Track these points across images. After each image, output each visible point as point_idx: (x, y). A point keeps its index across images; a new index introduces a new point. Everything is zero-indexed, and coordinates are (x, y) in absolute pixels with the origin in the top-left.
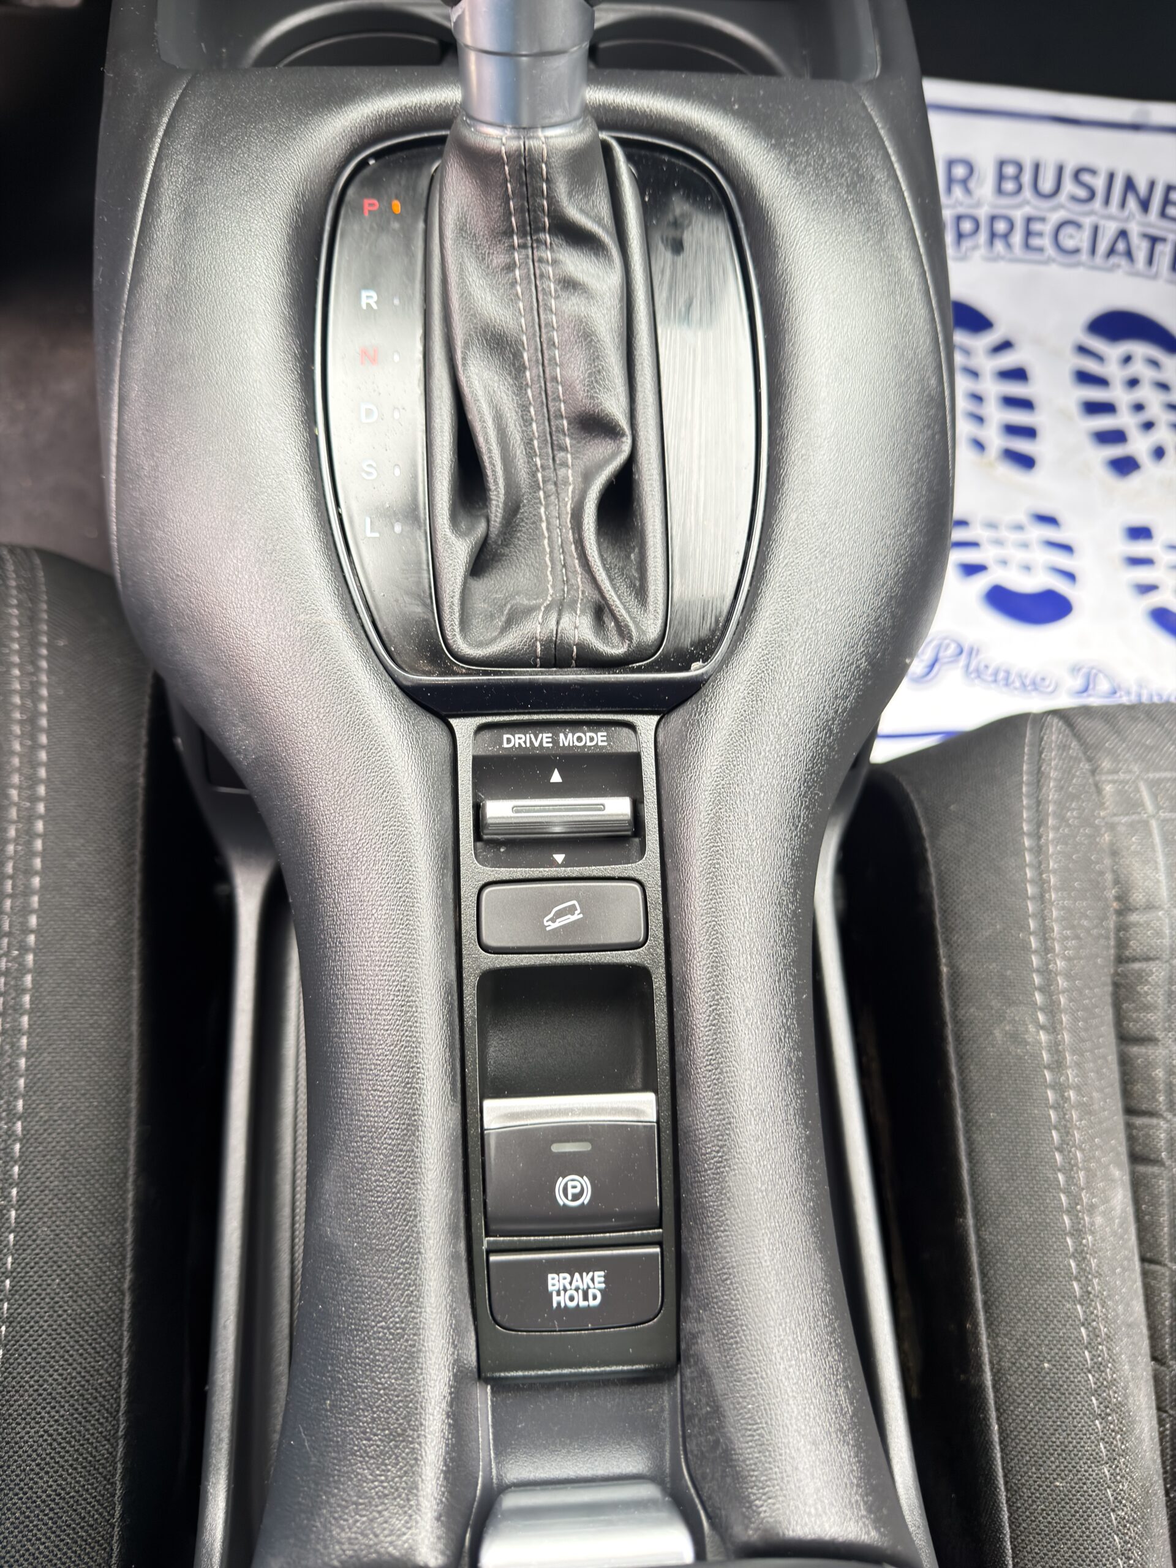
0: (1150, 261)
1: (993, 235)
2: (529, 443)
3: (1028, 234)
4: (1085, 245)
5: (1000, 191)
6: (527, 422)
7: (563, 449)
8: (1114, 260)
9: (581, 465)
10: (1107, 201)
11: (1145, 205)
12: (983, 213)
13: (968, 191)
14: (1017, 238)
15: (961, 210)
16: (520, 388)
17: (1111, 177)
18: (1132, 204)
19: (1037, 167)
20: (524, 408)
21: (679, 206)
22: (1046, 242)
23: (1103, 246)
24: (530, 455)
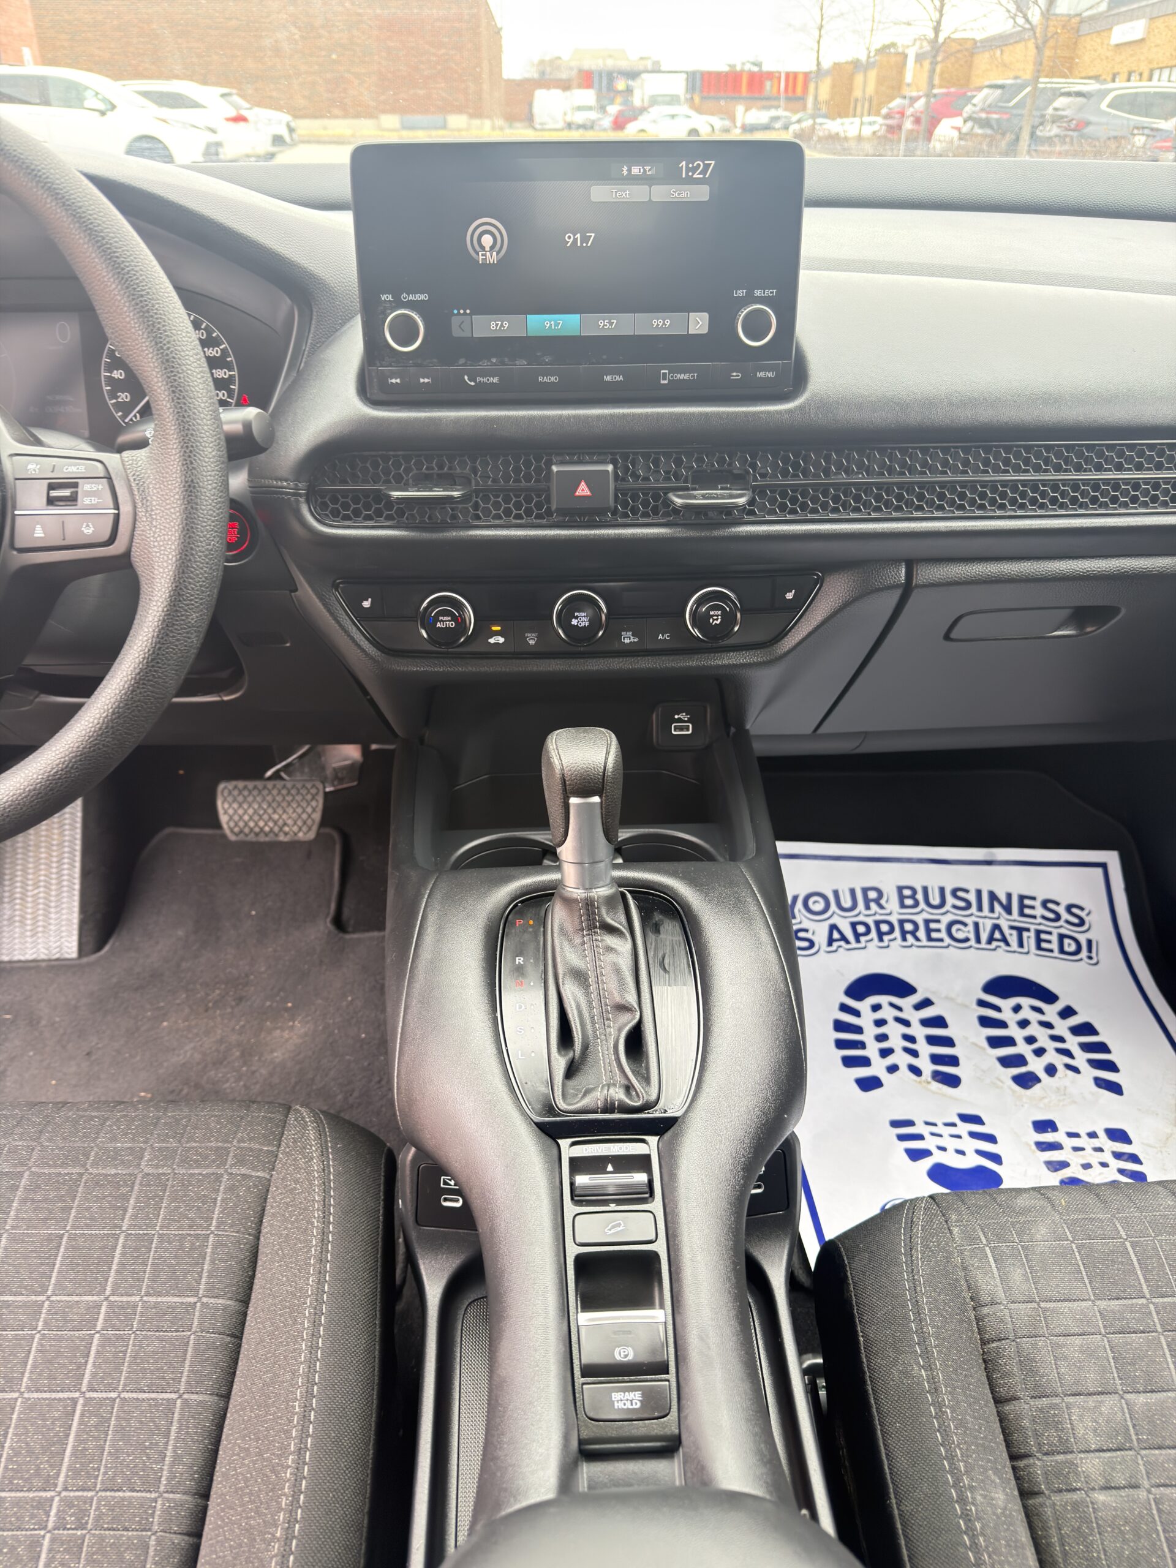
0: (1021, 945)
1: (904, 934)
2: (592, 1018)
3: (929, 931)
4: (972, 936)
5: (903, 905)
6: (591, 1008)
7: (608, 1019)
8: (995, 944)
9: (617, 1025)
10: (980, 909)
11: (1008, 909)
12: (894, 919)
13: (881, 907)
14: (921, 933)
15: (878, 918)
16: (588, 994)
17: (979, 893)
18: (998, 908)
19: (925, 890)
20: (590, 1002)
21: (657, 917)
22: (943, 934)
23: (984, 937)
24: (593, 1023)
